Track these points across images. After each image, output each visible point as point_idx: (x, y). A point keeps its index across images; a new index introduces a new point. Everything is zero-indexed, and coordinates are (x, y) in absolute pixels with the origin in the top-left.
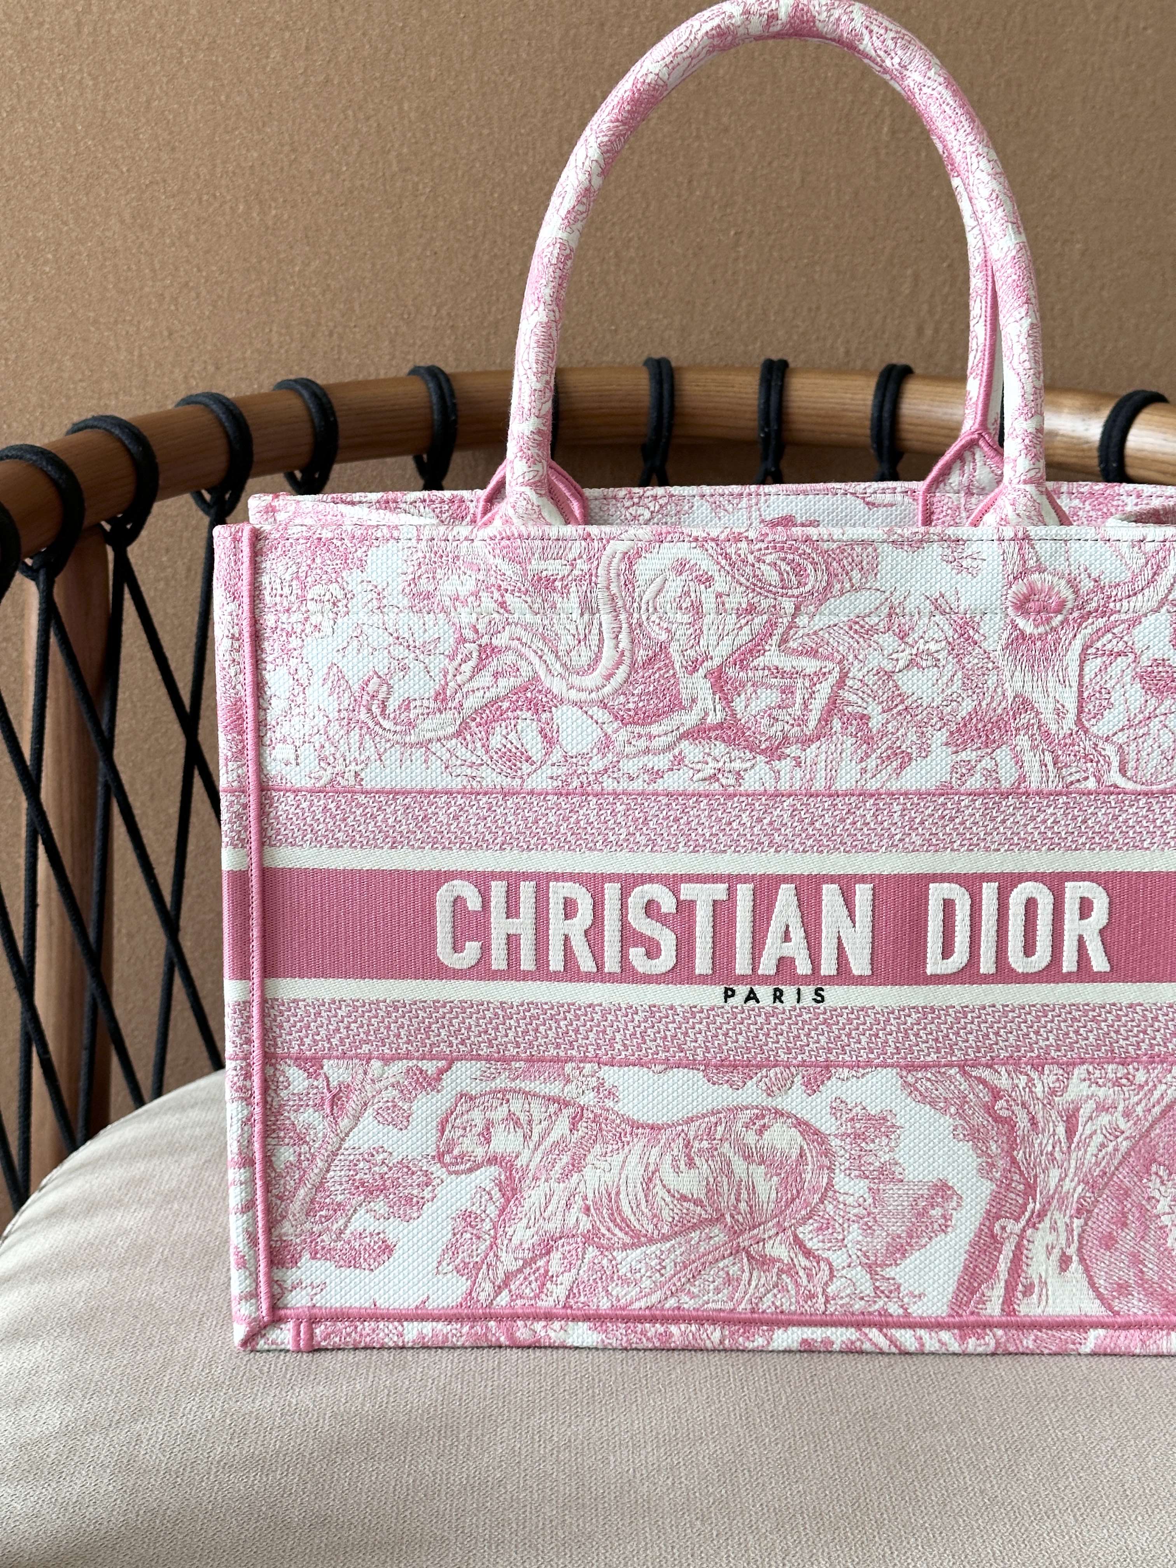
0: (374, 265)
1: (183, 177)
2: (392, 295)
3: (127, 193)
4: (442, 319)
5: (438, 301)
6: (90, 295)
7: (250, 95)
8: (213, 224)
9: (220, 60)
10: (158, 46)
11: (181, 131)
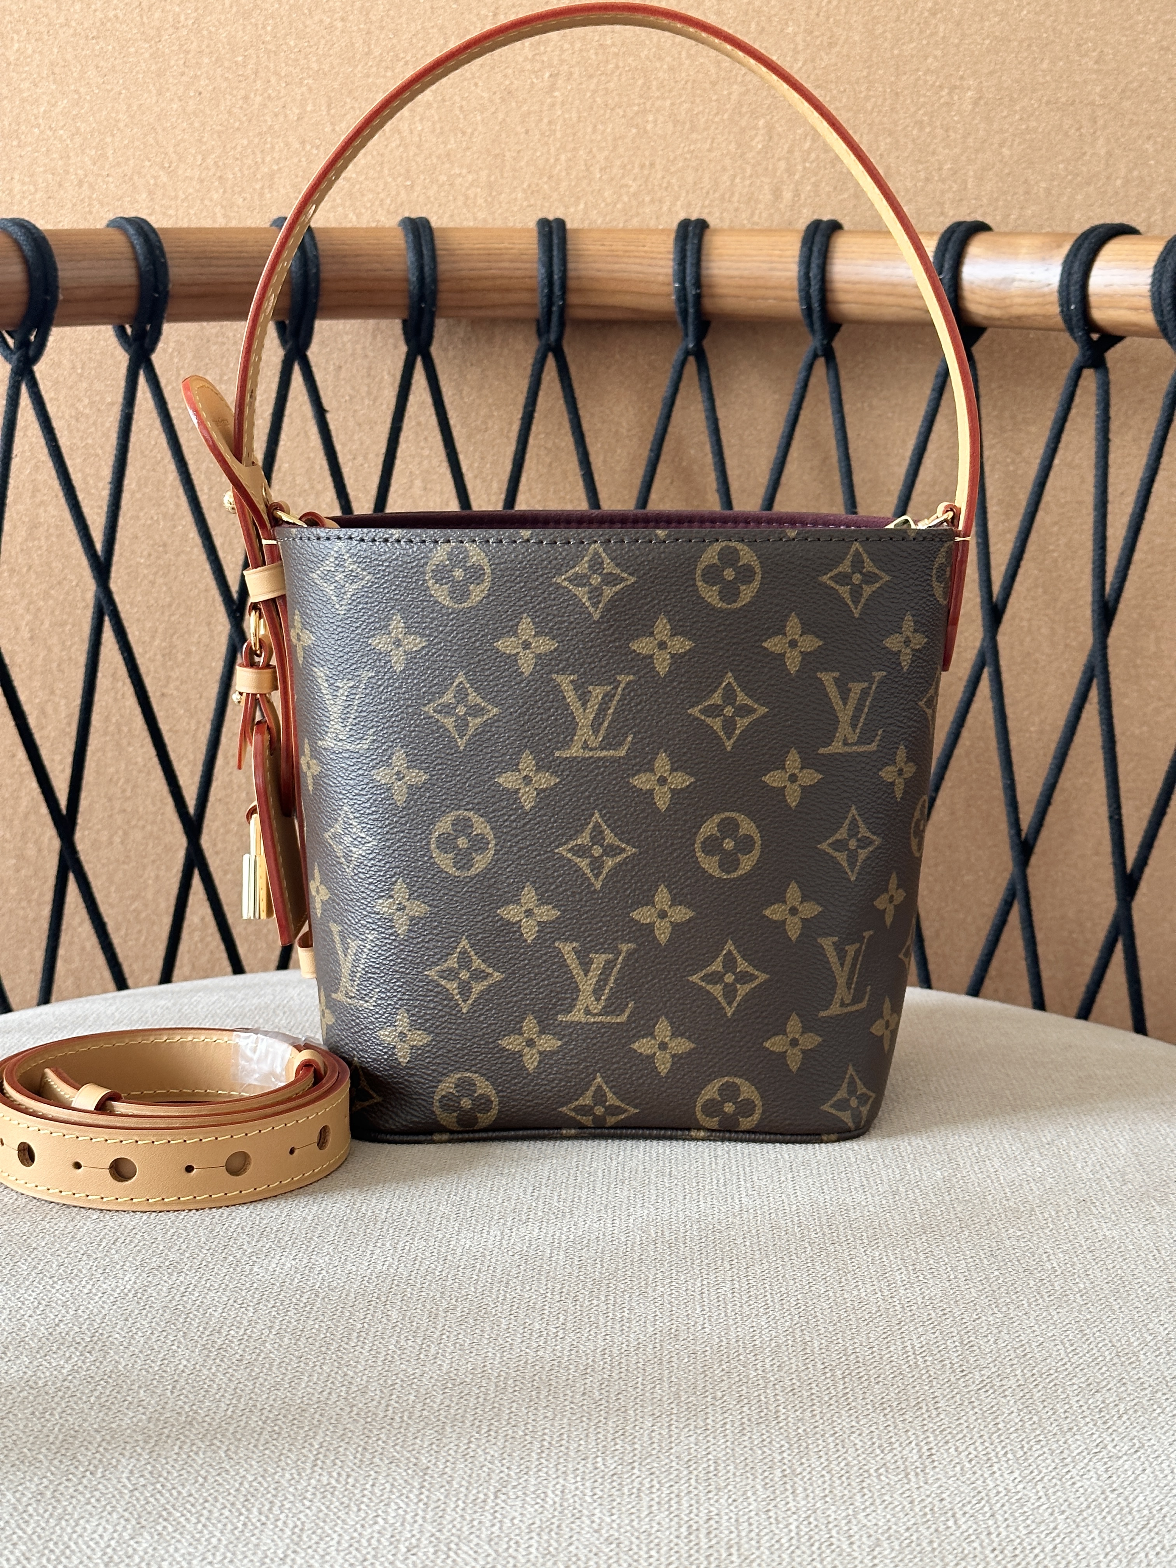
0: (129, 106)
2: (151, 140)
4: (208, 169)
5: (204, 148)
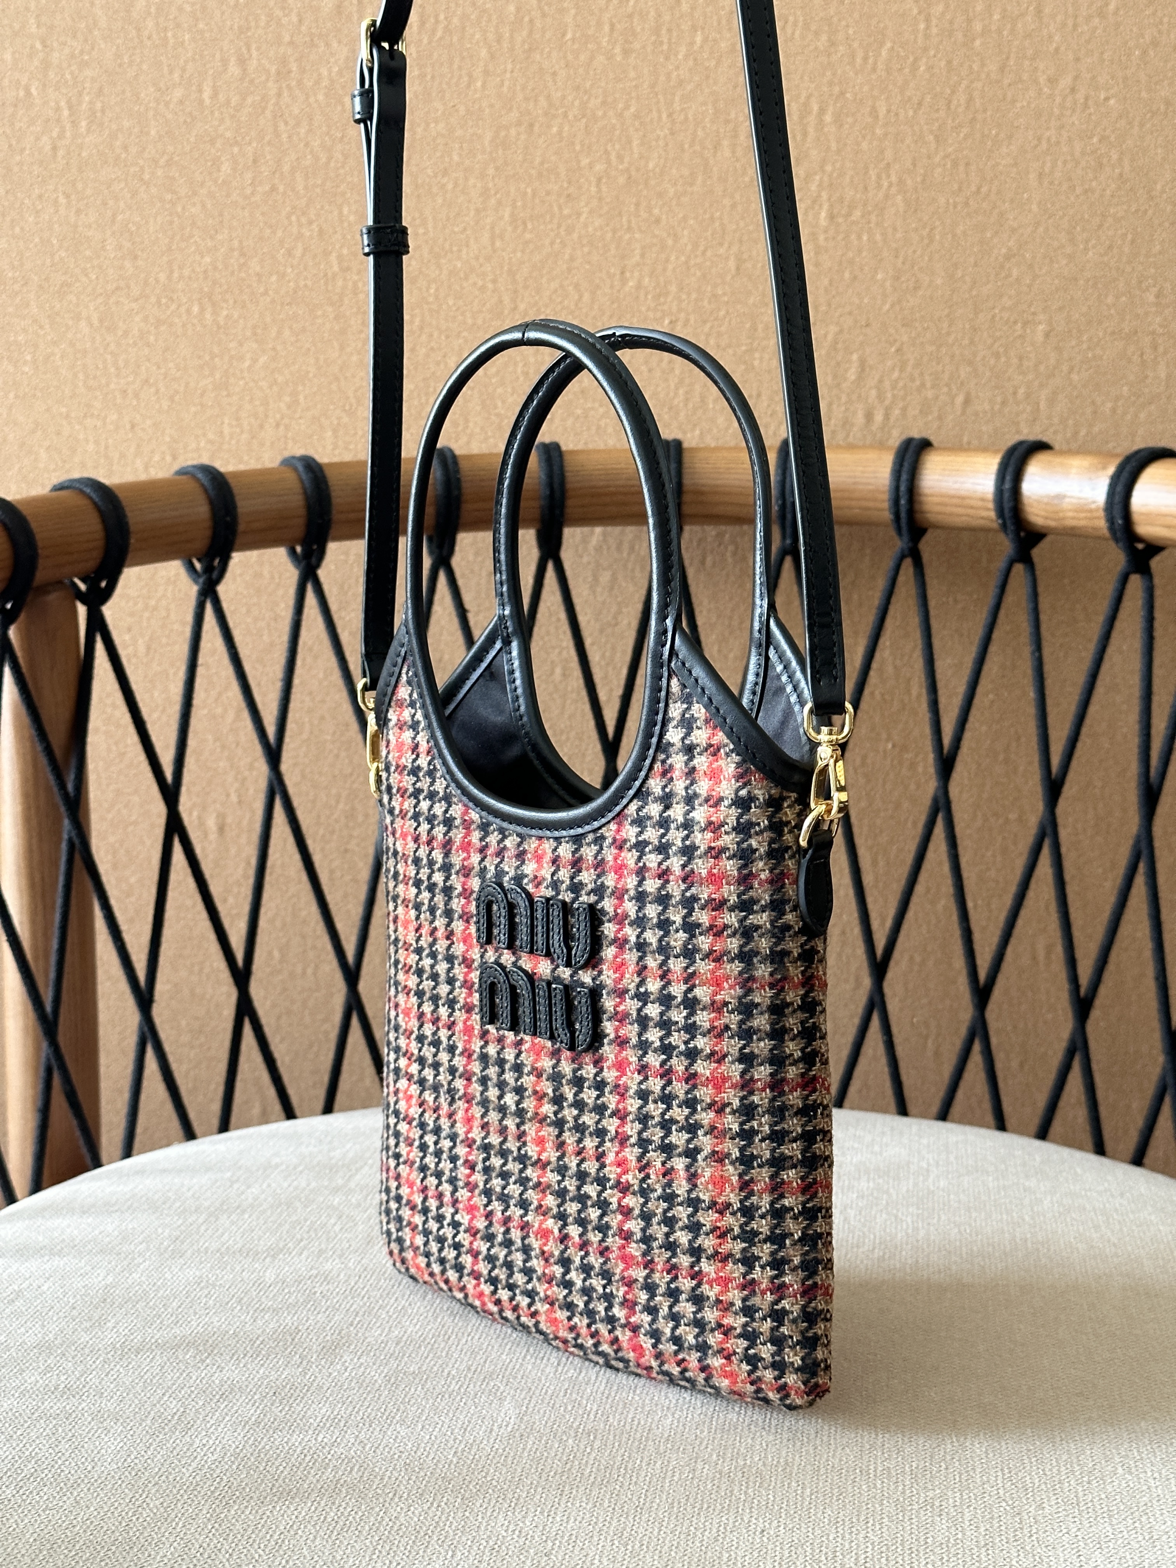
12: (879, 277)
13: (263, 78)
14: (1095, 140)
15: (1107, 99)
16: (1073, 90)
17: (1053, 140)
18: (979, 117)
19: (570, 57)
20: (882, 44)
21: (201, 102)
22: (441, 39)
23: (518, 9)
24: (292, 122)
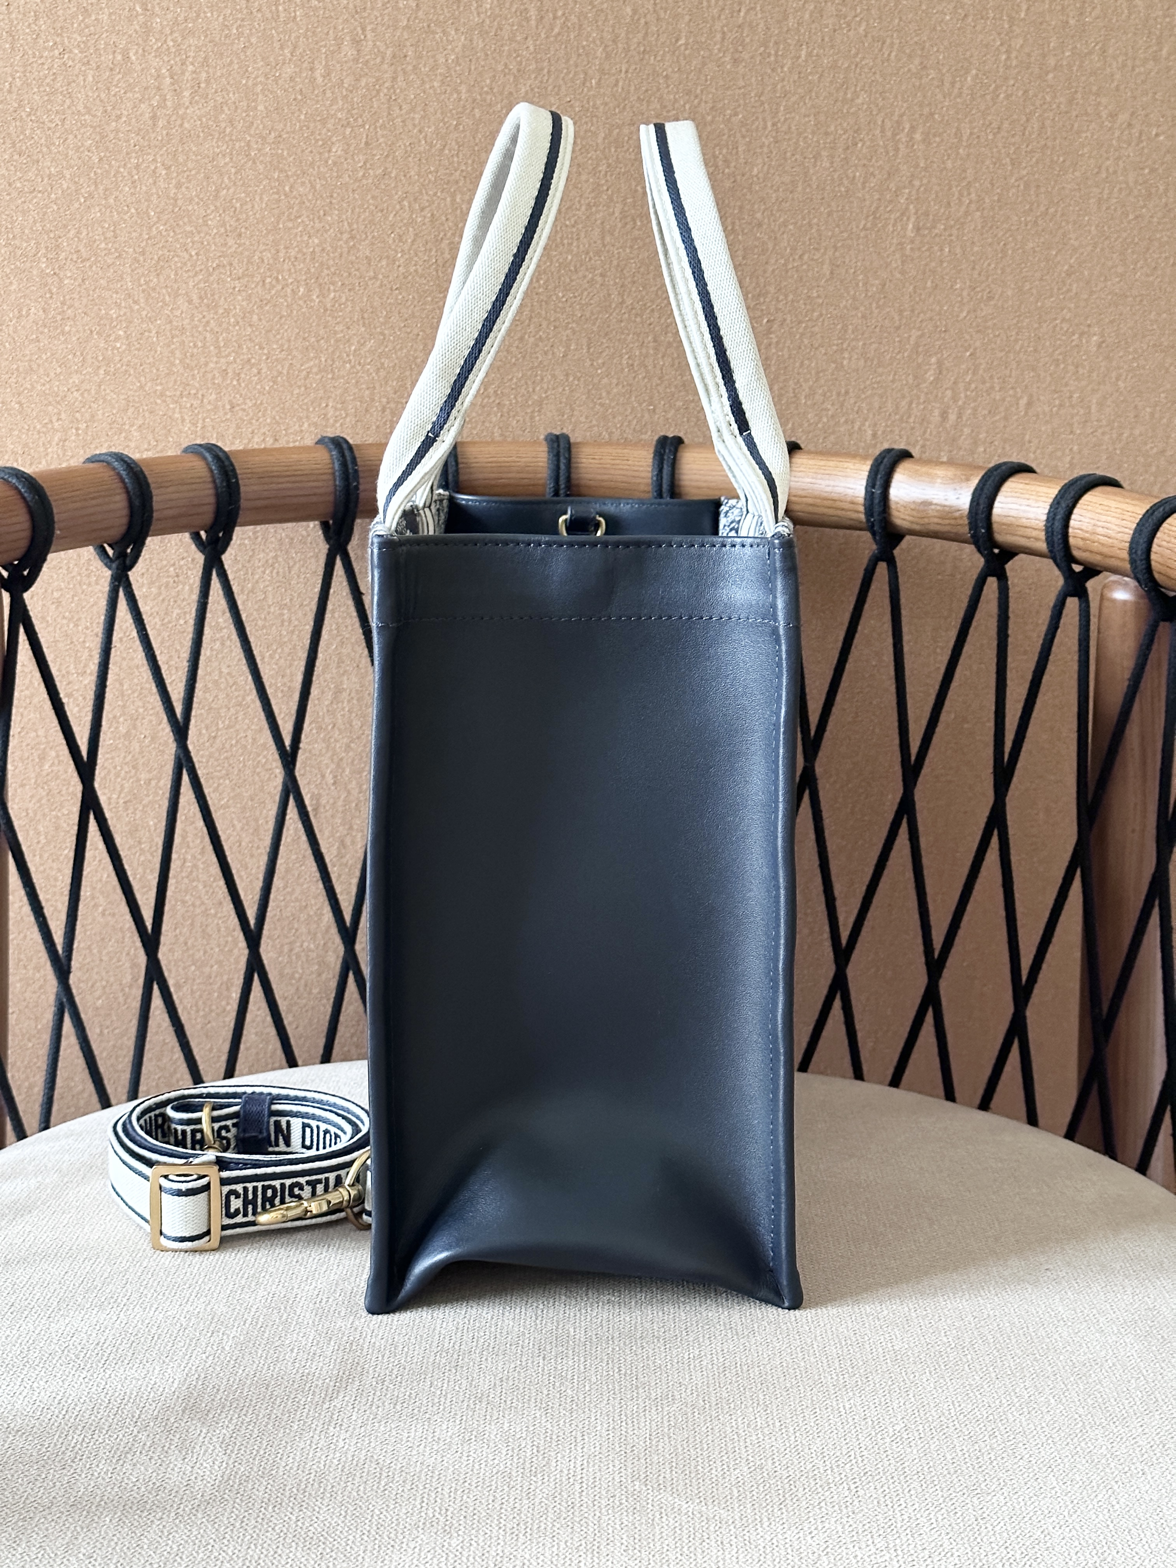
1: (248, 262)
3: (196, 274)
6: (158, 370)
7: (313, 187)
8: (275, 306)
9: (285, 153)
10: (227, 139)
11: (248, 218)
12: (958, 286)
13: (378, 60)
14: (1147, 171)
15: (1157, 135)
16: (1130, 125)
17: (1111, 170)
18: (1050, 144)
19: (683, 63)
20: (967, 72)
21: (313, 80)
22: (559, 34)
23: (635, 12)
24: (405, 107)
